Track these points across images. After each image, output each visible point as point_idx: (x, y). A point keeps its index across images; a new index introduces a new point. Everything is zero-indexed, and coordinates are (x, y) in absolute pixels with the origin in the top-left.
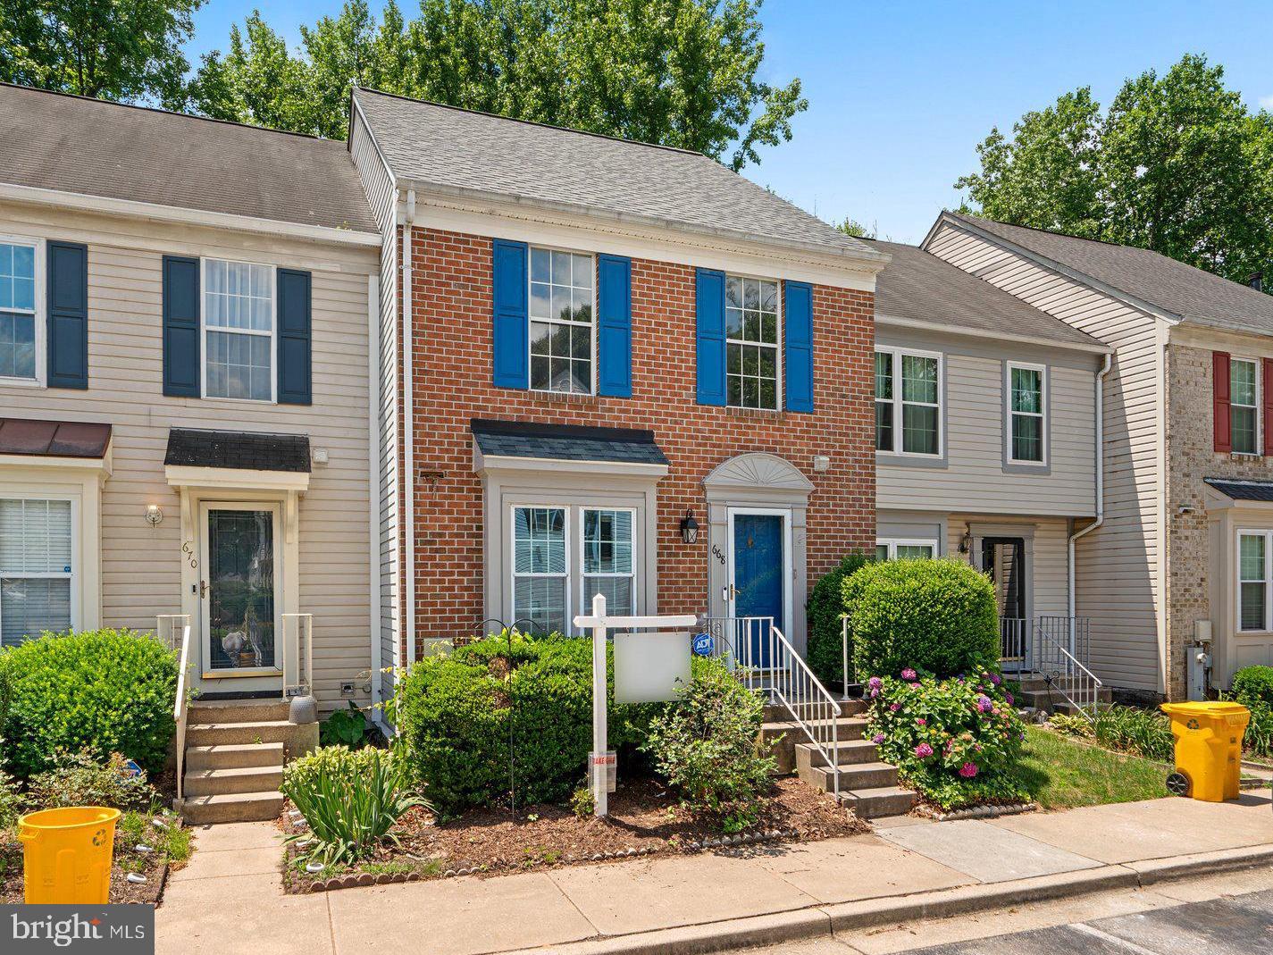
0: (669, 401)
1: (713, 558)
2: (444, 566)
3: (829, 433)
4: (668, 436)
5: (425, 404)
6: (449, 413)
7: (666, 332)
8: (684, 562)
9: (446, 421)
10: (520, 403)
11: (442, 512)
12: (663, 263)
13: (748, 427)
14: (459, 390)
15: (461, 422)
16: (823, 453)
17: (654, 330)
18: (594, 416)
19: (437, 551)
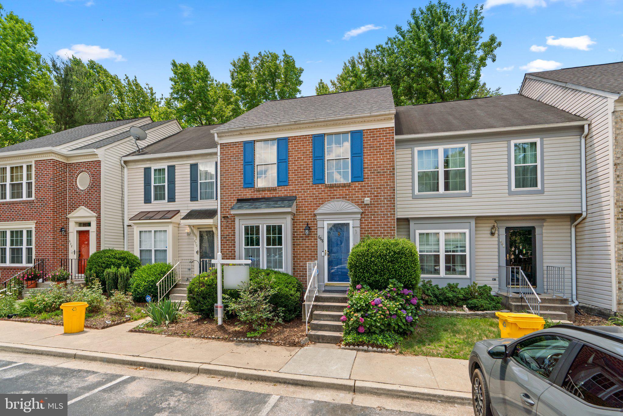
0: (302, 184)
1: (319, 240)
2: (229, 245)
3: (372, 188)
4: (302, 197)
5: (224, 196)
6: (231, 198)
7: (301, 160)
8: (308, 242)
9: (230, 200)
10: (251, 192)
11: (229, 228)
12: (300, 136)
13: (335, 190)
14: (234, 191)
15: (234, 200)
16: (368, 197)
17: (296, 161)
18: (275, 193)
19: (227, 240)
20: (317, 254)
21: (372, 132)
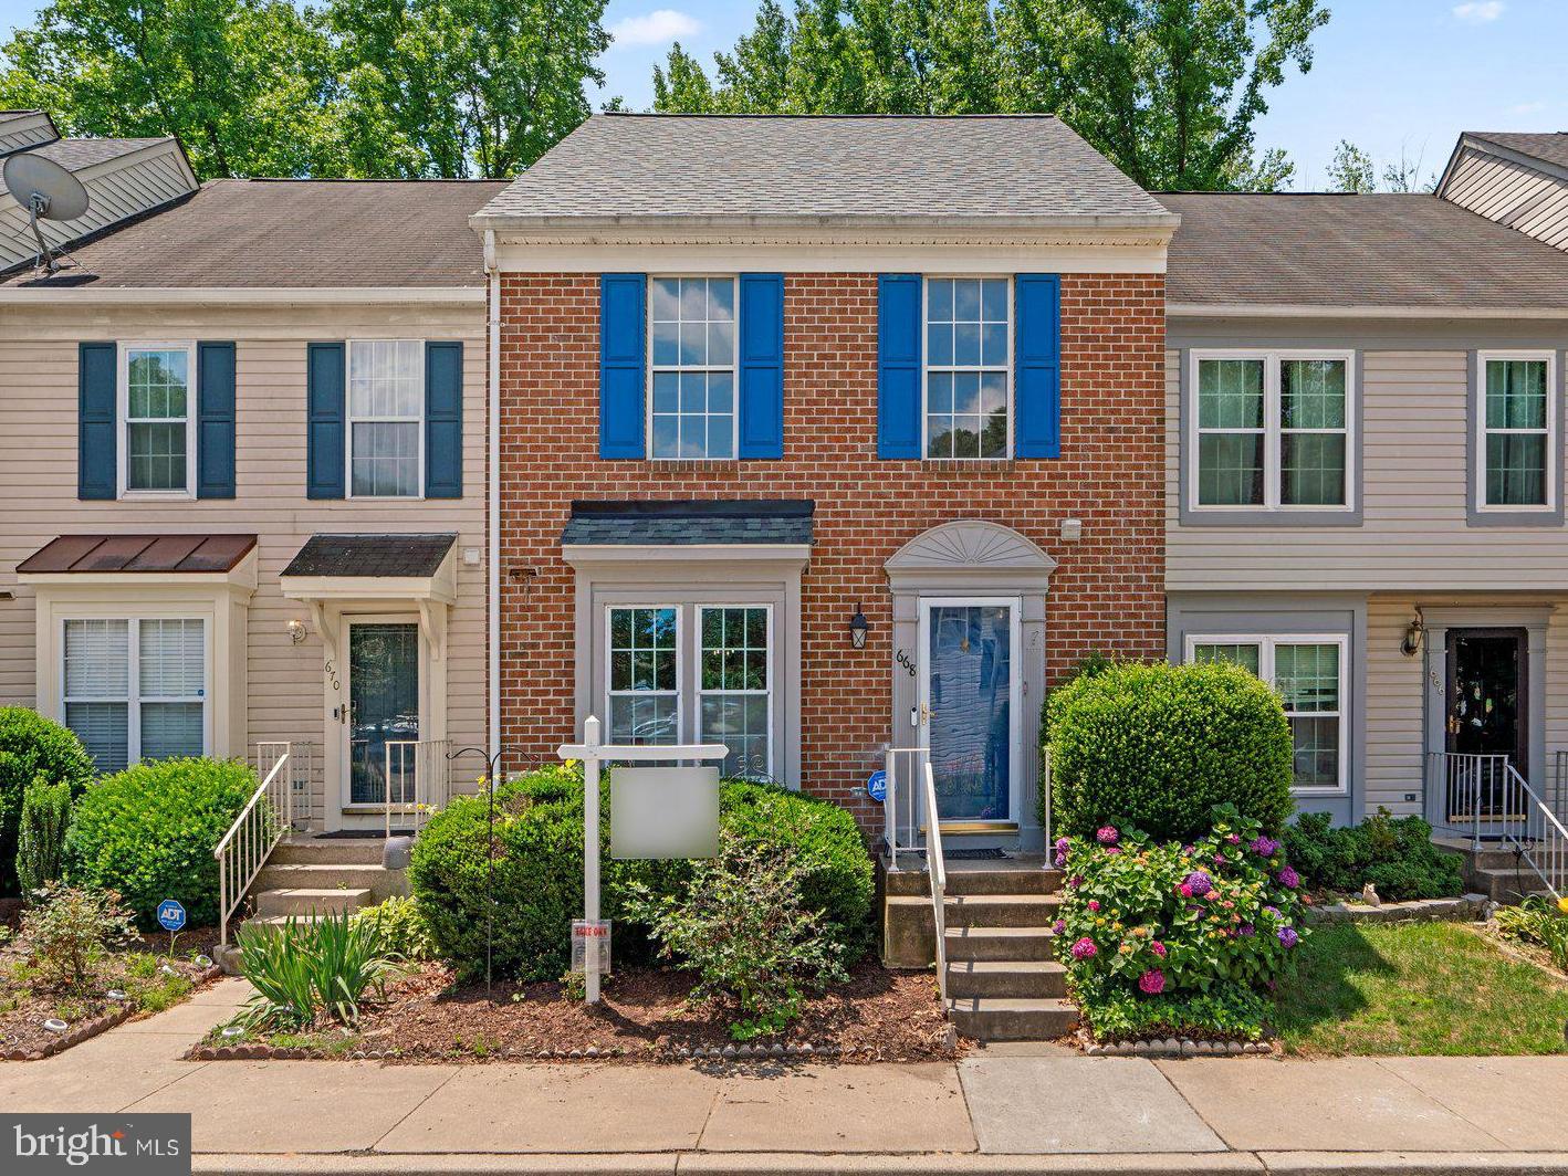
0: (837, 458)
1: (897, 667)
2: (537, 683)
3: (1087, 486)
4: (834, 505)
5: (515, 486)
6: (545, 496)
7: (835, 366)
8: (857, 674)
9: (542, 505)
10: (633, 477)
11: (535, 618)
12: (830, 275)
13: (957, 486)
14: (557, 467)
15: (560, 505)
16: (1075, 515)
17: (816, 366)
18: (732, 486)
19: (528, 665)
20: (888, 720)
21: (1090, 285)
